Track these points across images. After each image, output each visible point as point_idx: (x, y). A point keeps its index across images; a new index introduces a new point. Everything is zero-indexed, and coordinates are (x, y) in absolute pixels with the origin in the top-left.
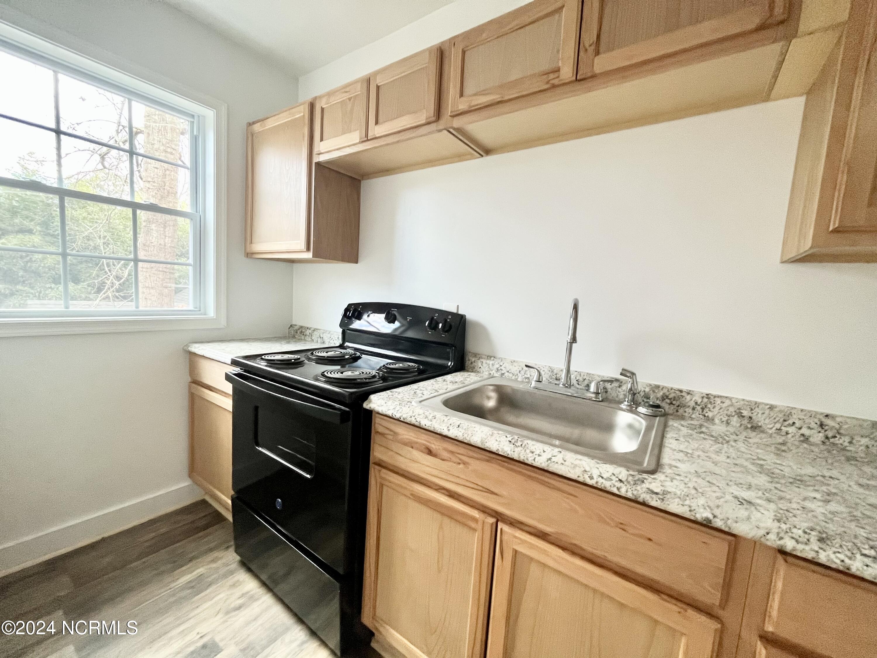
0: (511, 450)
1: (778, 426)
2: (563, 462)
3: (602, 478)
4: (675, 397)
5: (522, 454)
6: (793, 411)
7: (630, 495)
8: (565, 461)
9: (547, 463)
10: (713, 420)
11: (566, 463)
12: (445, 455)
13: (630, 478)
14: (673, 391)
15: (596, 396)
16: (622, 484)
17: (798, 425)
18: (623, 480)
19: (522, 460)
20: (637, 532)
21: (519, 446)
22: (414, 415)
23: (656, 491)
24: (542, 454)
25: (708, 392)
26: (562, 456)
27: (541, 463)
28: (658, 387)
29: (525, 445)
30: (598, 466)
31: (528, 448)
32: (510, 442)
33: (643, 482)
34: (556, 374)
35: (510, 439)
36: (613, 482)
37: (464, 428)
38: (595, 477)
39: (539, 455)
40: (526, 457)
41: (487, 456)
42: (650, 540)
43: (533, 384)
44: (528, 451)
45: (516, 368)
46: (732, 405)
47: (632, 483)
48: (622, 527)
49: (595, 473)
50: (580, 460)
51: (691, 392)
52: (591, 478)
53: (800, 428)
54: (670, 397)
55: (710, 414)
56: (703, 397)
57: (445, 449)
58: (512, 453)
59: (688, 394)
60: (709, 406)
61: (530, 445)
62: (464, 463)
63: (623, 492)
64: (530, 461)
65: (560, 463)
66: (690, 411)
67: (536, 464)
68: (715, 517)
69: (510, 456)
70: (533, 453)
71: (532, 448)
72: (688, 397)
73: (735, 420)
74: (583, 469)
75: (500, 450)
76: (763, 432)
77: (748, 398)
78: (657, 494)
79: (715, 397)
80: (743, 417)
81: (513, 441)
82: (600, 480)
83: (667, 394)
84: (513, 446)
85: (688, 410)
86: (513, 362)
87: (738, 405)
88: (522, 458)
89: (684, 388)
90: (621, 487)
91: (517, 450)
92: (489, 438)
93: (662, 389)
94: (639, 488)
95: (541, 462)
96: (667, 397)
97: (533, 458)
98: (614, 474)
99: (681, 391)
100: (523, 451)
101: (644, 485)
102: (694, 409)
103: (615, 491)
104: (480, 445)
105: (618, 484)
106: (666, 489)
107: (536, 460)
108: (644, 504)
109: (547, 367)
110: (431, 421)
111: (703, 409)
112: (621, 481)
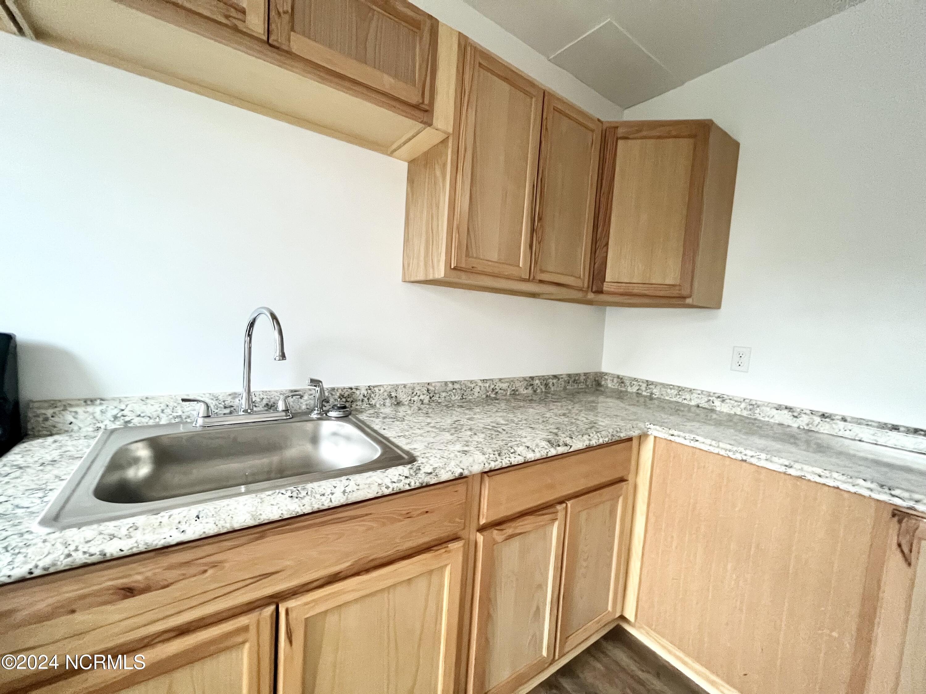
0: (299, 506)
1: (409, 398)
2: (357, 487)
3: (394, 482)
4: (349, 395)
5: (314, 503)
6: (415, 386)
7: (418, 485)
8: (358, 485)
9: (345, 497)
10: (375, 405)
11: (361, 487)
12: (172, 575)
13: (412, 471)
14: (345, 390)
15: (286, 414)
16: (409, 479)
17: (418, 394)
18: (407, 476)
19: (317, 510)
20: (419, 512)
21: (304, 496)
22: (72, 548)
23: (429, 472)
24: (334, 490)
25: (369, 385)
26: (354, 482)
27: (339, 501)
28: (333, 389)
29: (312, 491)
30: (385, 474)
31: (316, 493)
32: (292, 497)
33: (420, 469)
34: (224, 401)
35: (289, 494)
36: (403, 481)
37: (210, 514)
38: (390, 485)
39: (332, 494)
40: (321, 504)
41: (257, 533)
42: (427, 512)
43: (200, 421)
44: (318, 496)
45: (156, 407)
46: (385, 391)
47: (414, 474)
48: (408, 516)
49: (387, 482)
50: (370, 477)
51: (358, 388)
52: (388, 487)
53: (419, 396)
54: (345, 395)
55: (373, 402)
56: (367, 390)
57: (170, 567)
58: (302, 508)
59: (357, 389)
60: (372, 395)
61: (317, 489)
62: (214, 565)
63: (413, 486)
64: (327, 505)
65: (355, 490)
66: (361, 403)
67: (335, 503)
68: (463, 469)
69: (301, 513)
70: (324, 495)
71: (321, 490)
72: (358, 392)
73: (388, 401)
74: (377, 484)
75: (285, 513)
76: (403, 405)
77: (391, 383)
78: (431, 473)
79: (374, 387)
80: (392, 397)
81: (295, 494)
82: (395, 485)
83: (343, 393)
84: (297, 500)
85: (359, 403)
86: (145, 400)
87: (388, 389)
88: (316, 507)
89: (353, 385)
90: (410, 482)
91: (304, 501)
92: (259, 508)
93: (337, 390)
94: (419, 475)
95: (338, 499)
96: (343, 396)
97: (329, 500)
98: (400, 475)
99: (351, 389)
100: (313, 499)
101: (422, 472)
102: (363, 401)
103: (407, 487)
104: (252, 523)
105: (407, 481)
106: (434, 467)
107: (333, 501)
108: (428, 486)
109: (208, 395)
110: (131, 537)
111: (368, 399)
112: (406, 477)
